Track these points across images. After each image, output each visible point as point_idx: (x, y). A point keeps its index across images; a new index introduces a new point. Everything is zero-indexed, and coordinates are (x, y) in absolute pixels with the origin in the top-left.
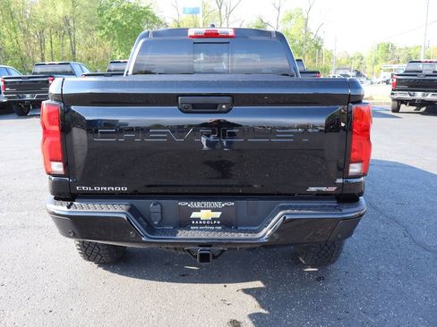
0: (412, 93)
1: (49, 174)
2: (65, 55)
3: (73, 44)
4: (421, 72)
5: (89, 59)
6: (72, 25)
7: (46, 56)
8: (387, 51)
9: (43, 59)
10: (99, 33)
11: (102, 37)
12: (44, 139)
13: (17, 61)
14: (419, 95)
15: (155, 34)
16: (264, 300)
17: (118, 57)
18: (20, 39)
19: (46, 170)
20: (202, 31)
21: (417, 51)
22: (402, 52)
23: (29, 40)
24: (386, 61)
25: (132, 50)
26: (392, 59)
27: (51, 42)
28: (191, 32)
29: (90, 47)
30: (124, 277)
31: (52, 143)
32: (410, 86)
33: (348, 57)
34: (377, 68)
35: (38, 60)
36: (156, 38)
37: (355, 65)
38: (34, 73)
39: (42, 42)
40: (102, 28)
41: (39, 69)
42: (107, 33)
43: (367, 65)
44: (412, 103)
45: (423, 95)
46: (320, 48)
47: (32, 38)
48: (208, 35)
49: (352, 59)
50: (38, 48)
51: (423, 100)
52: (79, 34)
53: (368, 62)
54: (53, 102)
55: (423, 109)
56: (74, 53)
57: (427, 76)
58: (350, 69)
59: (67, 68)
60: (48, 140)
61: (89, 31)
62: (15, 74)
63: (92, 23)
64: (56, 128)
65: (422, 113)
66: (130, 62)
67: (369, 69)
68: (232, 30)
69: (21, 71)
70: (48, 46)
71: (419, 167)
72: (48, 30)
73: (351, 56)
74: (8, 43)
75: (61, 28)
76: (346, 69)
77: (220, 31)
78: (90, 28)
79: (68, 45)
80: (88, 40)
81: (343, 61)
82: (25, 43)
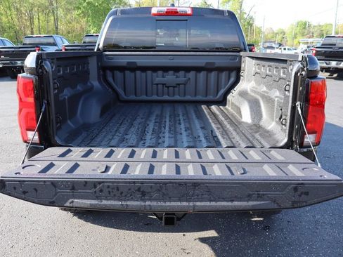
0: (328, 62)
1: (25, 142)
2: (50, 29)
3: (56, 20)
4: (335, 45)
5: (69, 33)
6: (55, 5)
7: (35, 30)
8: (305, 28)
9: (32, 33)
10: (77, 12)
11: (79, 15)
12: (20, 110)
13: (11, 34)
14: (333, 64)
15: (123, 12)
16: (219, 248)
17: (92, 31)
18: (14, 16)
19: (23, 138)
20: (164, 9)
21: (328, 28)
22: (316, 29)
23: (21, 17)
24: (303, 36)
25: (103, 26)
26: (308, 34)
27: (39, 19)
28: (154, 11)
29: (70, 23)
30: (96, 226)
31: (28, 113)
32: (327, 57)
33: (273, 33)
34: (296, 41)
35: (28, 33)
36: (123, 16)
37: (278, 39)
38: (24, 44)
39: (31, 19)
40: (79, 8)
41: (28, 41)
42: (83, 12)
43: (288, 39)
44: (327, 70)
45: (337, 64)
46: (251, 25)
47: (23, 16)
48: (169, 13)
49: (276, 34)
50: (28, 23)
51: (337, 68)
52: (60, 12)
53: (289, 37)
54: (29, 75)
55: (335, 75)
56: (57, 28)
57: (340, 48)
58: (274, 42)
59: (51, 40)
60: (24, 111)
61: (68, 10)
62: (9, 45)
63: (71, 4)
64: (31, 100)
65: (335, 79)
66: (102, 35)
67: (290, 42)
68: (190, 9)
69: (14, 43)
70: (36, 21)
71: (339, 125)
72: (36, 9)
73: (276, 32)
74: (4, 19)
75: (47, 8)
76: (272, 42)
77: (179, 10)
78: (70, 7)
79: (52, 22)
80: (68, 17)
81: (269, 36)
82: (18, 19)
